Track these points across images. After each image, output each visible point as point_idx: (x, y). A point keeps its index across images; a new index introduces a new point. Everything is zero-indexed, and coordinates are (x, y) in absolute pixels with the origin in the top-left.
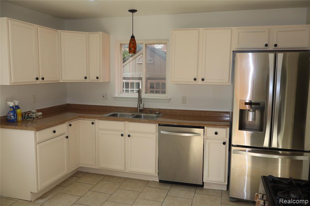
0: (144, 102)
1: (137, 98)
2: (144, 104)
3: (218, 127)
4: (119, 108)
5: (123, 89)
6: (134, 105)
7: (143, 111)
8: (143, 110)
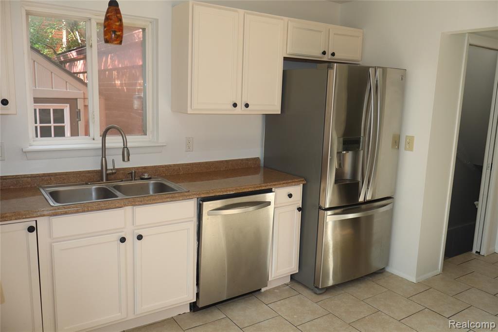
0: (112, 157)
1: (97, 149)
2: (113, 161)
3: (292, 185)
4: (46, 178)
5: (36, 125)
6: (92, 164)
7: (114, 175)
8: (115, 173)
